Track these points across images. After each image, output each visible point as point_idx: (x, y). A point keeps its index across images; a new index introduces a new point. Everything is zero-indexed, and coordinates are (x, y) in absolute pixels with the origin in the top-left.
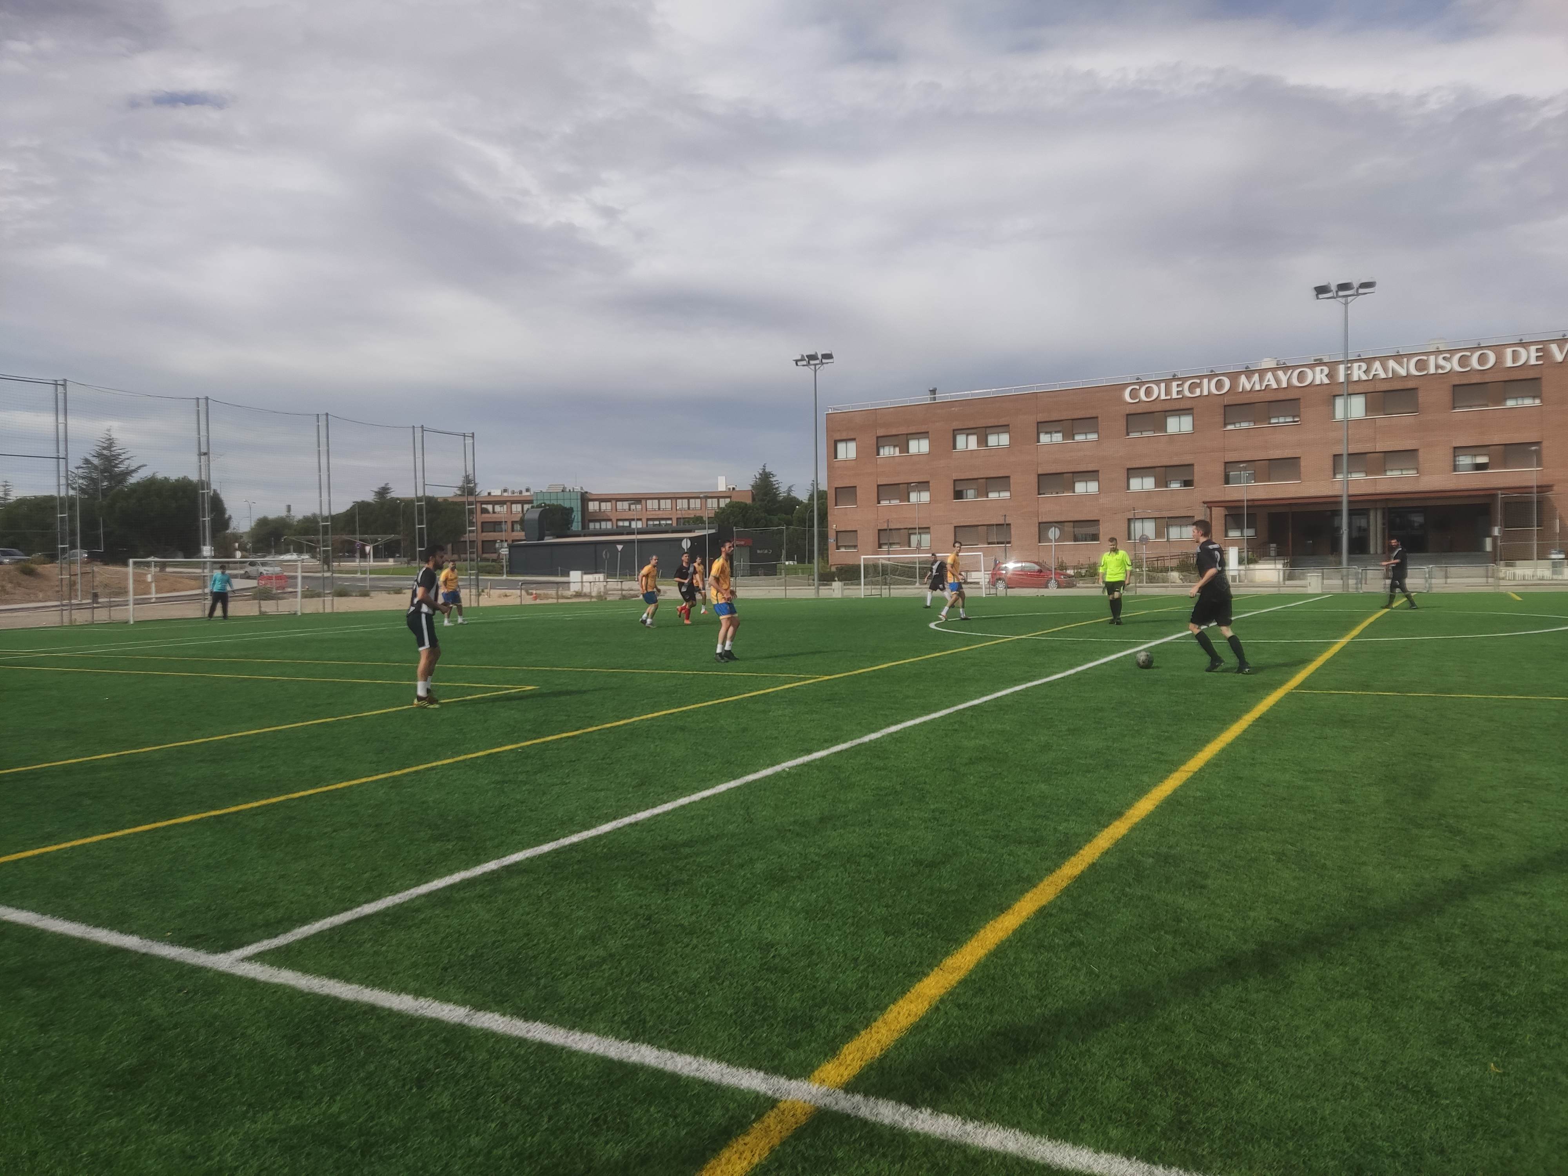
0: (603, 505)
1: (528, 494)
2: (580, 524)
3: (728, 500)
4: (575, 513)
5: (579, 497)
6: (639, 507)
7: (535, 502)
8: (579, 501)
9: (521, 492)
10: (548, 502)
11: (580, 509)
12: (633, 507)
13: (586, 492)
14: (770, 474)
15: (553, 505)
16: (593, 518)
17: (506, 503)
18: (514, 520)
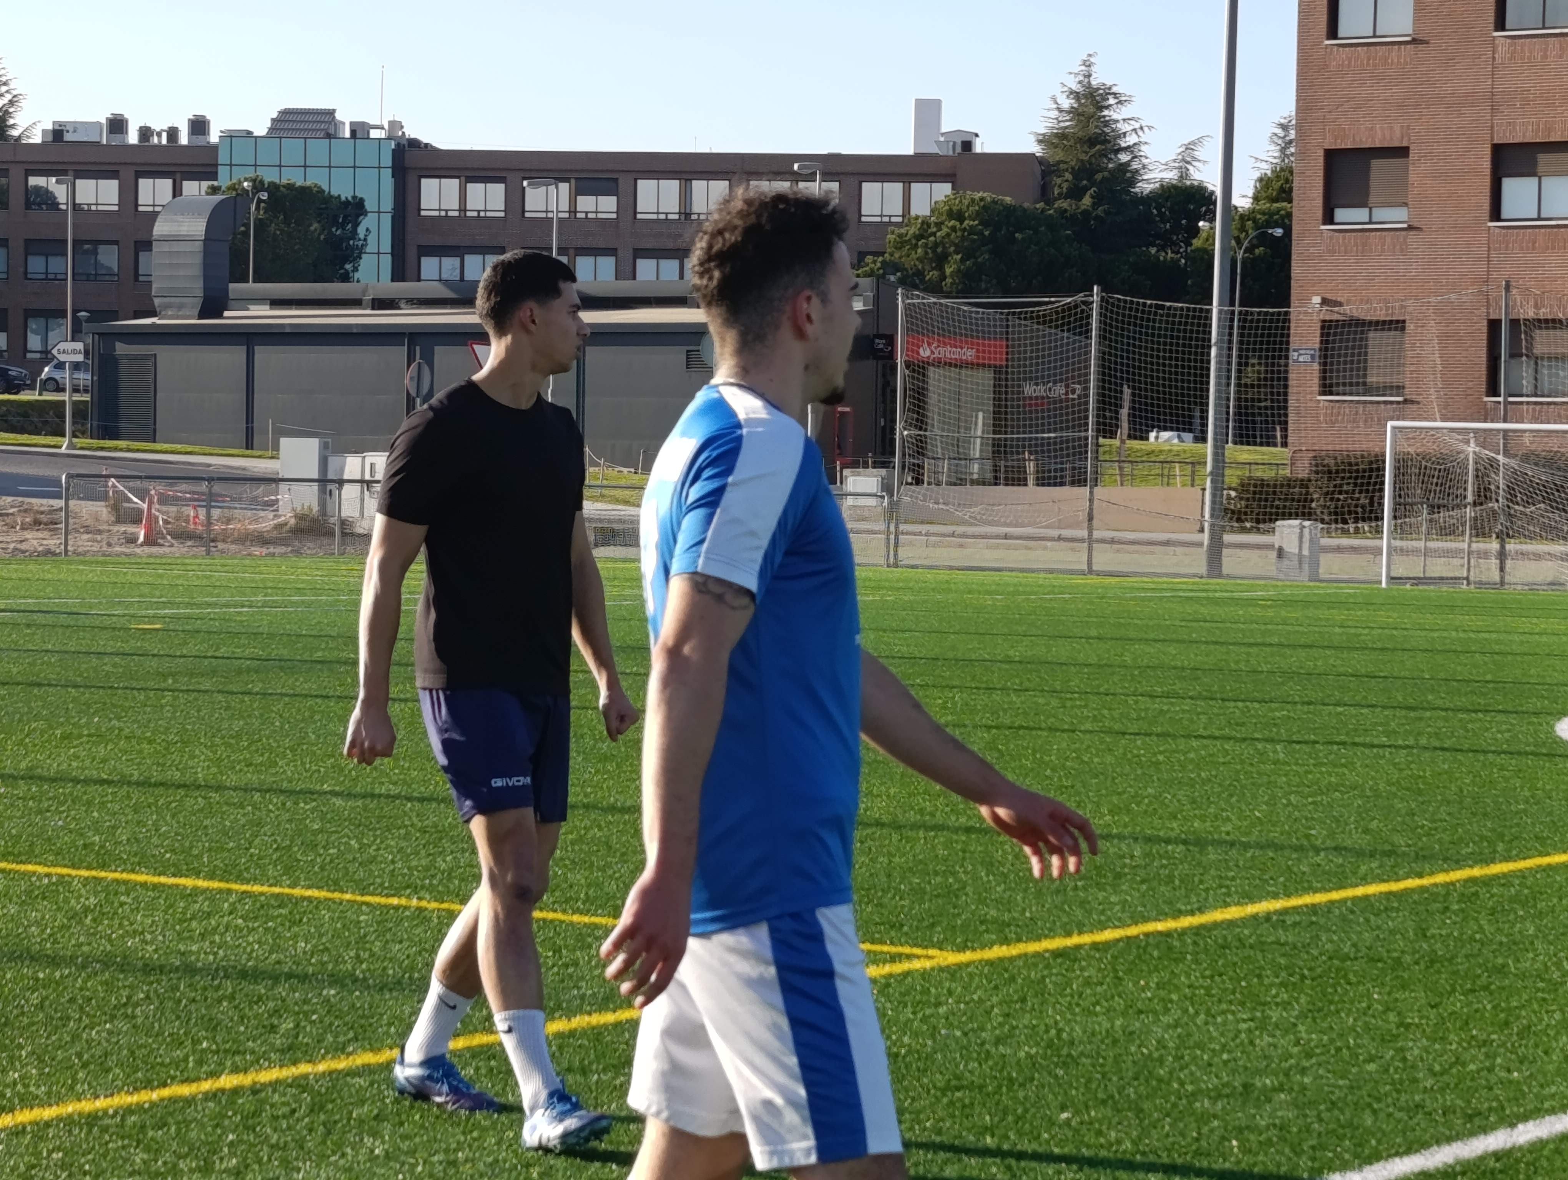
0: (475, 190)
1: (199, 141)
2: (387, 261)
3: (943, 190)
4: (367, 223)
5: (387, 160)
6: (607, 205)
7: (223, 171)
8: (387, 175)
9: (173, 133)
10: (269, 176)
11: (388, 204)
12: (586, 203)
13: (414, 144)
14: (1108, 92)
15: (290, 187)
16: (437, 241)
17: (119, 172)
18: (146, 237)
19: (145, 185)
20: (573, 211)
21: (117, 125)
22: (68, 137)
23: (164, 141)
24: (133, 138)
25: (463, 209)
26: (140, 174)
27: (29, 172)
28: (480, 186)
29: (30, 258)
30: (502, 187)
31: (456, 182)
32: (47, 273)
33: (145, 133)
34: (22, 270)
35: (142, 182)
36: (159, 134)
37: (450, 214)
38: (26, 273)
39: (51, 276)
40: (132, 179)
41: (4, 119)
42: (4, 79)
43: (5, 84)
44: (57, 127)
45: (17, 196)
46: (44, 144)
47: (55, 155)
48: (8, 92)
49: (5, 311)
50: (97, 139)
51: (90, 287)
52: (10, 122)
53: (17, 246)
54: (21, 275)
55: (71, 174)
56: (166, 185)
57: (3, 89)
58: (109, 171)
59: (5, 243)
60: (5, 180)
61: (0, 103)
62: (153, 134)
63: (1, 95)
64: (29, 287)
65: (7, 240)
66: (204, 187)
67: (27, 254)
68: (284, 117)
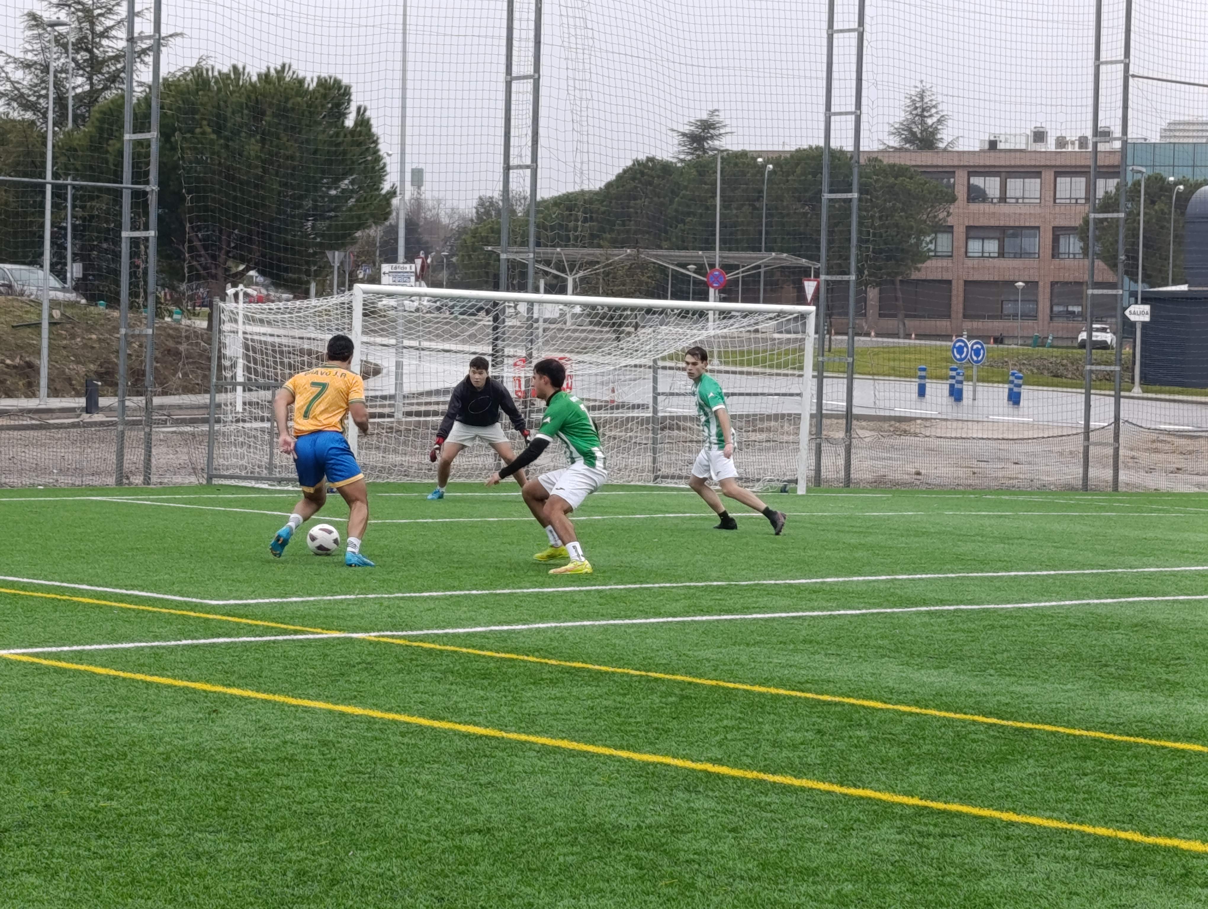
1: (1107, 147)
7: (1128, 172)
9: (1085, 142)
17: (1040, 173)
18: (1063, 223)
19: (1063, 182)
21: (1039, 136)
22: (1001, 146)
23: (1077, 148)
24: (1051, 146)
26: (1058, 174)
27: (970, 174)
29: (970, 242)
32: (983, 252)
33: (1061, 142)
34: (963, 250)
35: (1060, 180)
36: (1073, 143)
38: (966, 252)
39: (986, 255)
40: (1053, 177)
41: (933, 134)
42: (934, 103)
43: (935, 106)
44: (992, 138)
45: (961, 192)
46: (982, 151)
47: (991, 160)
48: (937, 113)
49: (949, 282)
50: (1023, 147)
51: (1017, 263)
52: (939, 136)
53: (960, 232)
54: (963, 254)
55: (1003, 175)
56: (1080, 182)
57: (934, 111)
58: (1034, 172)
59: (950, 229)
60: (952, 180)
61: (930, 121)
62: (1067, 143)
63: (931, 116)
64: (969, 263)
65: (952, 227)
66: (1112, 184)
67: (967, 238)
68: (1172, 127)
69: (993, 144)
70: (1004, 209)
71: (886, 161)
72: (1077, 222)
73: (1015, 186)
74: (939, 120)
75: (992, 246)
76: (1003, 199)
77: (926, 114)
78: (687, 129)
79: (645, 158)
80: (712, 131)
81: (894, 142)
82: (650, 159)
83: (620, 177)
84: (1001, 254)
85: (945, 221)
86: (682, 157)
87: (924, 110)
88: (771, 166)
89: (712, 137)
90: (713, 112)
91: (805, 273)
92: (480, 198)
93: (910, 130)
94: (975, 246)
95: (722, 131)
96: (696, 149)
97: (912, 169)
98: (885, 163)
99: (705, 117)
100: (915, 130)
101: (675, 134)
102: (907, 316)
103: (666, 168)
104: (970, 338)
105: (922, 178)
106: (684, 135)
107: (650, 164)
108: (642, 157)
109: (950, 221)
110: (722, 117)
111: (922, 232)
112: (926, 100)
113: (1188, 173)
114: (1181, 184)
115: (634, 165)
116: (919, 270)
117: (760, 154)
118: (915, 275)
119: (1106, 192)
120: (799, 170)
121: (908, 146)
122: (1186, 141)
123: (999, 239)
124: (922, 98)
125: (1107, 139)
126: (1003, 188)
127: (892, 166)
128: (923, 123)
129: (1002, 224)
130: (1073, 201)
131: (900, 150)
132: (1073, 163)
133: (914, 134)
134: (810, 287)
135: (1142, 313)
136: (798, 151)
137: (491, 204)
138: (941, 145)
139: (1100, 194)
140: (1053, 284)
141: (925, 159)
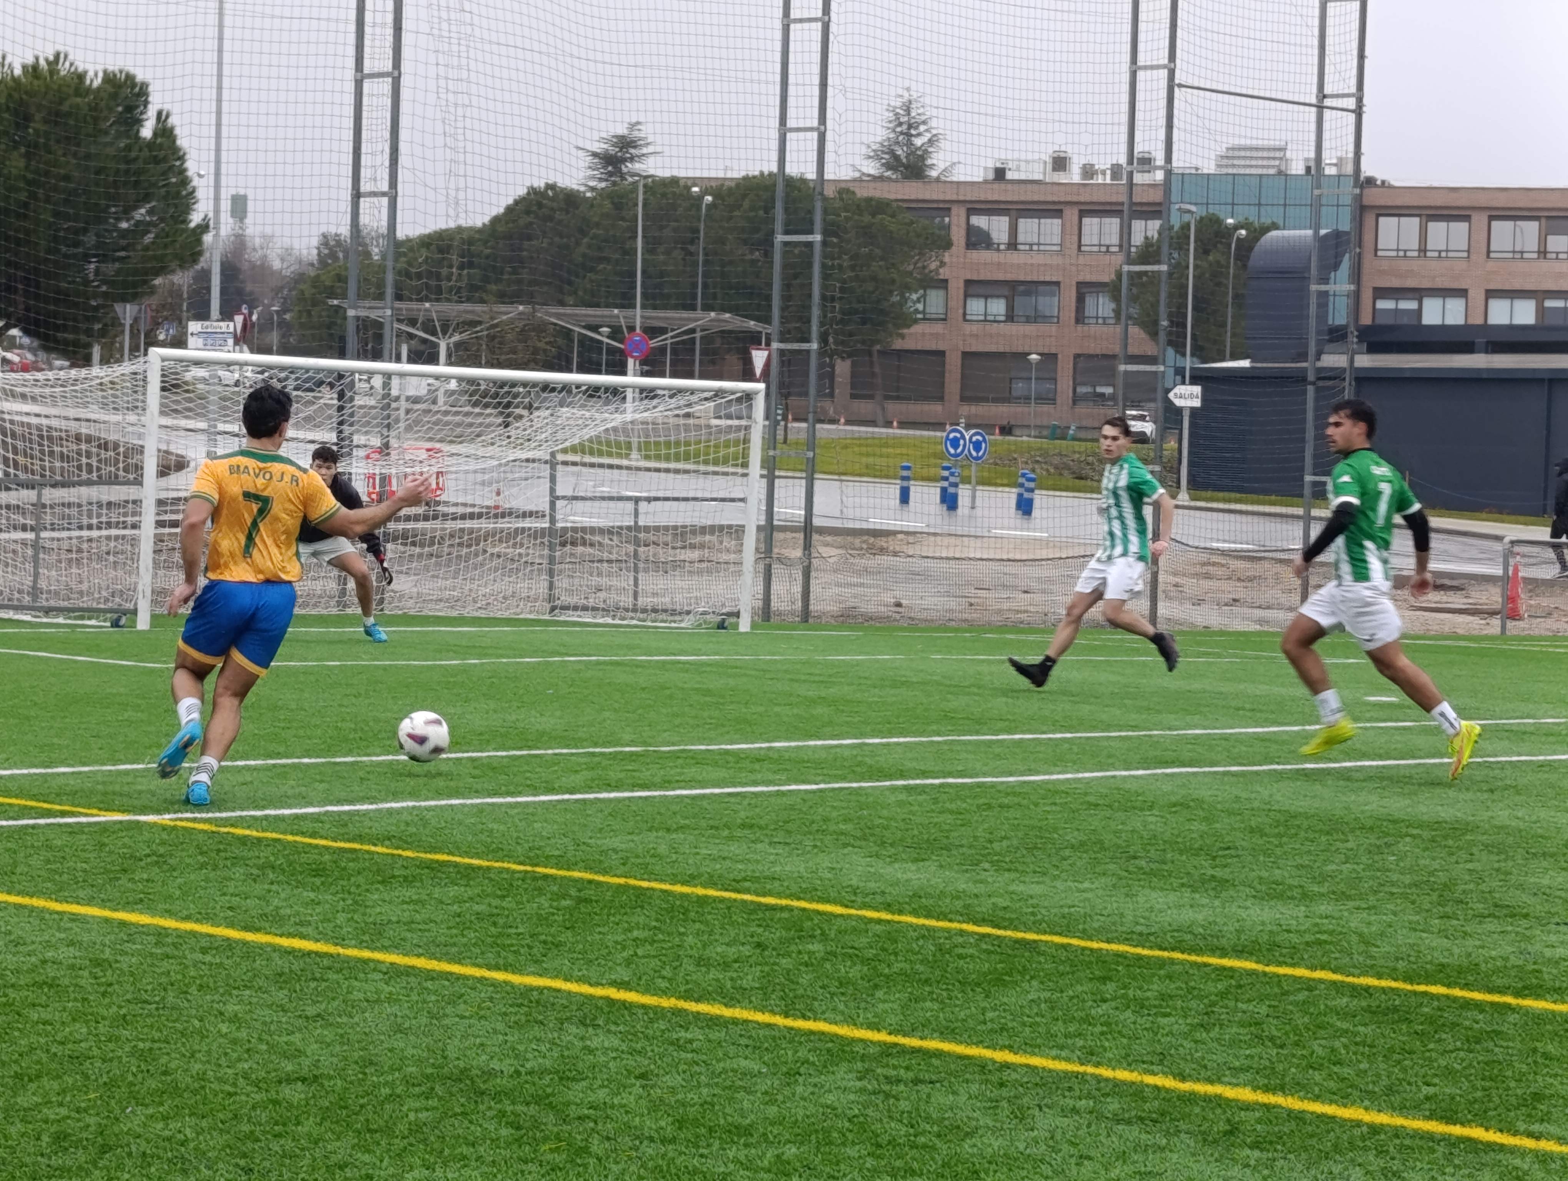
1: (1148, 179)
2: (1343, 304)
5: (1342, 200)
7: (1174, 212)
8: (1345, 213)
9: (1119, 172)
12: (1557, 243)
16: (1396, 283)
17: (1061, 211)
18: (1088, 278)
19: (1091, 224)
20: (1543, 253)
21: (1060, 163)
22: (1009, 175)
23: (1108, 181)
24: (1075, 176)
25: (1423, 250)
26: (1083, 214)
27: (971, 212)
28: (1443, 225)
29: (969, 302)
30: (1463, 226)
31: (1416, 220)
32: (986, 315)
33: (1088, 171)
34: (961, 311)
35: (1086, 221)
36: (1104, 173)
37: (1409, 254)
38: (965, 314)
39: (990, 318)
40: (1076, 218)
41: (922, 158)
42: (923, 118)
43: (924, 123)
44: (999, 165)
45: (958, 235)
46: (986, 182)
47: (996, 194)
48: (927, 131)
49: (942, 354)
50: (1041, 177)
51: (1030, 329)
52: (929, 162)
53: (956, 287)
54: (961, 318)
55: (1014, 213)
56: (1113, 224)
57: (922, 128)
58: (1052, 210)
59: (943, 284)
60: (947, 220)
61: (918, 142)
62: (1096, 172)
63: (919, 135)
64: (968, 328)
65: (946, 281)
66: (1154, 227)
67: (966, 296)
68: (1230, 154)
69: (1000, 173)
70: (1013, 258)
71: (862, 192)
72: (1107, 277)
73: (1028, 228)
74: (930, 140)
75: (998, 307)
76: (1013, 245)
77: (913, 132)
78: (598, 147)
79: (542, 185)
80: (632, 151)
81: (872, 168)
82: (551, 187)
83: (509, 209)
84: (1010, 317)
85: (938, 274)
86: (592, 183)
87: (910, 126)
88: (709, 198)
89: (632, 159)
90: (633, 126)
91: (755, 340)
92: (324, 236)
93: (892, 153)
94: (976, 307)
95: (645, 151)
96: (611, 174)
97: (895, 204)
98: (859, 195)
99: (622, 130)
100: (899, 152)
101: (581, 153)
102: (887, 398)
103: (570, 199)
104: (968, 427)
105: (909, 216)
106: (595, 155)
107: (550, 193)
108: (539, 183)
109: (944, 273)
110: (646, 132)
111: (908, 288)
112: (913, 114)
113: (1251, 214)
114: (1242, 228)
115: (528, 193)
116: (903, 337)
117: (695, 181)
118: (898, 344)
119: (1146, 238)
120: (746, 204)
121: (889, 173)
122: (1248, 171)
123: (1006, 297)
124: (908, 111)
125: (1146, 167)
126: (1013, 231)
127: (869, 200)
128: (910, 144)
129: (1009, 277)
130: (1104, 249)
131: (880, 178)
132: (1102, 199)
133: (897, 158)
134: (759, 358)
135: (1191, 396)
136: (746, 178)
137: (339, 243)
138: (934, 174)
139: (1137, 239)
140: (1077, 356)
141: (911, 191)
